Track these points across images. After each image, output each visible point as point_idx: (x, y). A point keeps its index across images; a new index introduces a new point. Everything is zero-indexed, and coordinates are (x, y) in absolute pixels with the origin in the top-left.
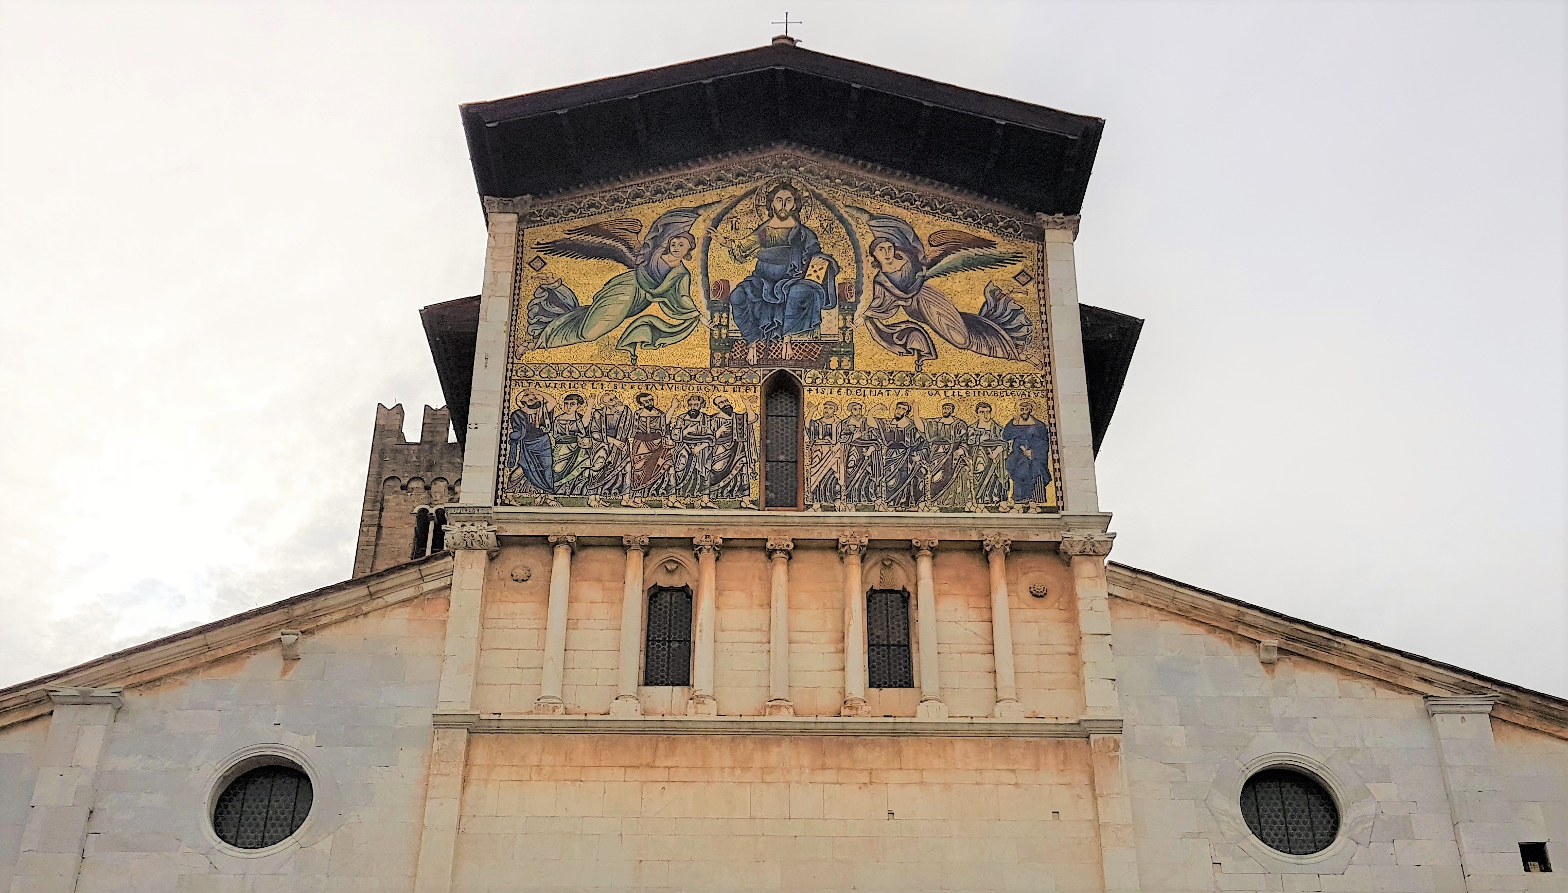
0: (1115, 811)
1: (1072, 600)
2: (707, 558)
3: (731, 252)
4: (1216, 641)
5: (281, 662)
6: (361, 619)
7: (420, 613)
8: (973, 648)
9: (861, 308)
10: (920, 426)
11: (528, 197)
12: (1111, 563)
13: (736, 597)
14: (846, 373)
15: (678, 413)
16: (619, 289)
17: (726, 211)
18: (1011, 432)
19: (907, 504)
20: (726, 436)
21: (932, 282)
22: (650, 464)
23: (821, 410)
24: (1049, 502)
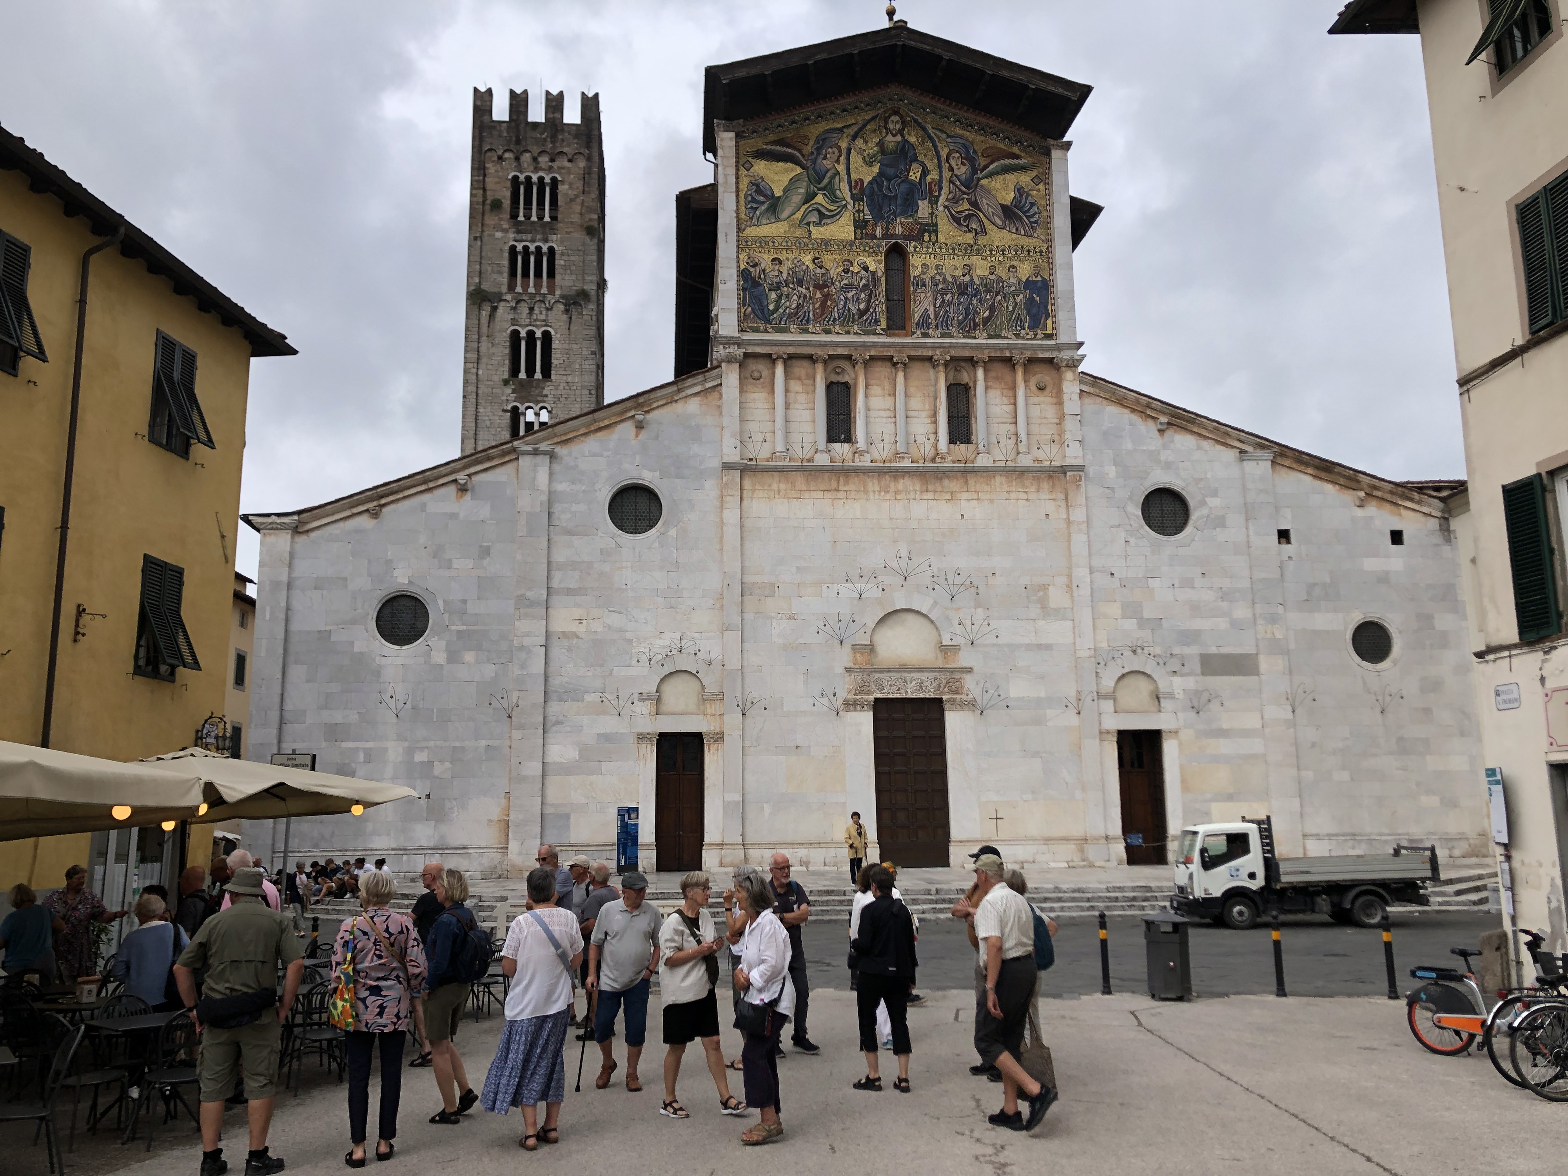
0: (1078, 515)
1: (1059, 393)
2: (860, 368)
3: (864, 159)
4: (1135, 417)
5: (634, 430)
6: (674, 404)
7: (705, 401)
8: (1005, 420)
9: (942, 199)
10: (976, 280)
11: (741, 121)
12: (1082, 373)
13: (875, 390)
14: (934, 245)
15: (837, 271)
16: (798, 184)
17: (860, 129)
18: (1028, 284)
19: (969, 331)
20: (866, 286)
21: (984, 182)
22: (823, 305)
23: (920, 268)
24: (1048, 332)
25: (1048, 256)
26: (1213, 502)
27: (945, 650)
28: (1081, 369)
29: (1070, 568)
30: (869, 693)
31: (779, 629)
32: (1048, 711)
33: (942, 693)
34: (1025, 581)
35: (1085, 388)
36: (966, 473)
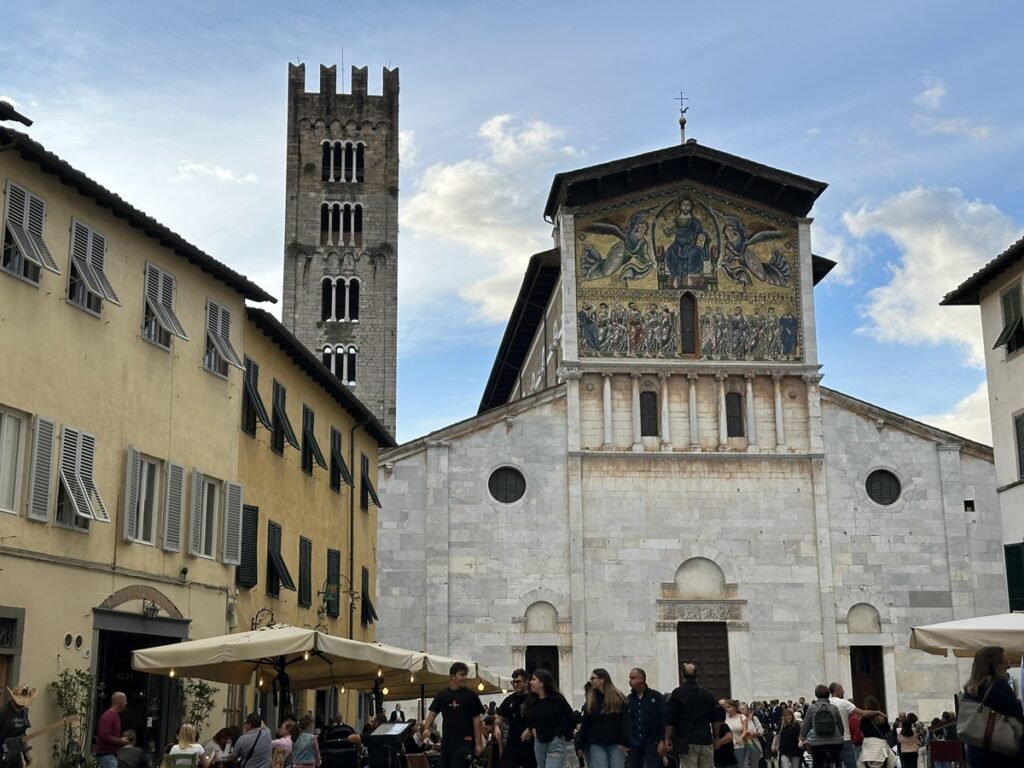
0: (821, 489)
1: (805, 402)
2: (664, 382)
3: (664, 232)
4: (859, 418)
5: (506, 428)
6: (534, 410)
7: (555, 407)
8: (768, 420)
9: (720, 260)
10: (745, 318)
11: (578, 207)
12: (822, 387)
13: (675, 398)
14: (715, 293)
15: (647, 312)
16: (618, 250)
17: (662, 211)
18: (783, 321)
19: (740, 356)
20: (667, 323)
21: (749, 247)
22: (637, 336)
23: (705, 310)
24: (797, 356)
25: (796, 301)
26: (918, 480)
27: (729, 588)
28: (821, 384)
29: (815, 528)
30: (675, 618)
31: (609, 572)
32: (801, 632)
33: (726, 618)
34: (783, 537)
35: (824, 398)
36: (741, 460)
